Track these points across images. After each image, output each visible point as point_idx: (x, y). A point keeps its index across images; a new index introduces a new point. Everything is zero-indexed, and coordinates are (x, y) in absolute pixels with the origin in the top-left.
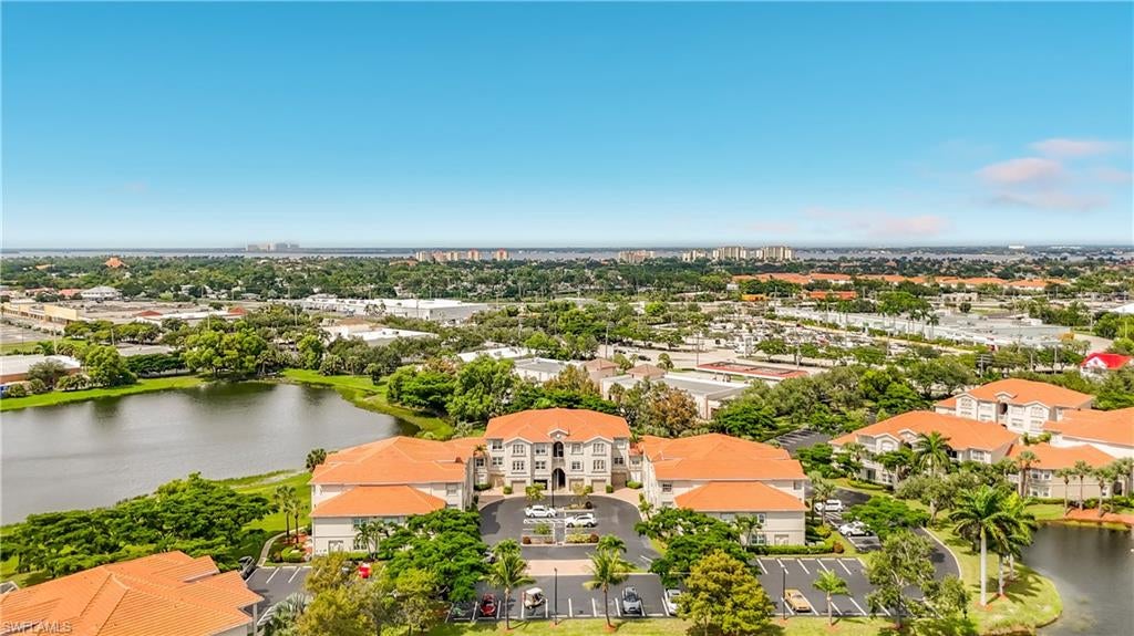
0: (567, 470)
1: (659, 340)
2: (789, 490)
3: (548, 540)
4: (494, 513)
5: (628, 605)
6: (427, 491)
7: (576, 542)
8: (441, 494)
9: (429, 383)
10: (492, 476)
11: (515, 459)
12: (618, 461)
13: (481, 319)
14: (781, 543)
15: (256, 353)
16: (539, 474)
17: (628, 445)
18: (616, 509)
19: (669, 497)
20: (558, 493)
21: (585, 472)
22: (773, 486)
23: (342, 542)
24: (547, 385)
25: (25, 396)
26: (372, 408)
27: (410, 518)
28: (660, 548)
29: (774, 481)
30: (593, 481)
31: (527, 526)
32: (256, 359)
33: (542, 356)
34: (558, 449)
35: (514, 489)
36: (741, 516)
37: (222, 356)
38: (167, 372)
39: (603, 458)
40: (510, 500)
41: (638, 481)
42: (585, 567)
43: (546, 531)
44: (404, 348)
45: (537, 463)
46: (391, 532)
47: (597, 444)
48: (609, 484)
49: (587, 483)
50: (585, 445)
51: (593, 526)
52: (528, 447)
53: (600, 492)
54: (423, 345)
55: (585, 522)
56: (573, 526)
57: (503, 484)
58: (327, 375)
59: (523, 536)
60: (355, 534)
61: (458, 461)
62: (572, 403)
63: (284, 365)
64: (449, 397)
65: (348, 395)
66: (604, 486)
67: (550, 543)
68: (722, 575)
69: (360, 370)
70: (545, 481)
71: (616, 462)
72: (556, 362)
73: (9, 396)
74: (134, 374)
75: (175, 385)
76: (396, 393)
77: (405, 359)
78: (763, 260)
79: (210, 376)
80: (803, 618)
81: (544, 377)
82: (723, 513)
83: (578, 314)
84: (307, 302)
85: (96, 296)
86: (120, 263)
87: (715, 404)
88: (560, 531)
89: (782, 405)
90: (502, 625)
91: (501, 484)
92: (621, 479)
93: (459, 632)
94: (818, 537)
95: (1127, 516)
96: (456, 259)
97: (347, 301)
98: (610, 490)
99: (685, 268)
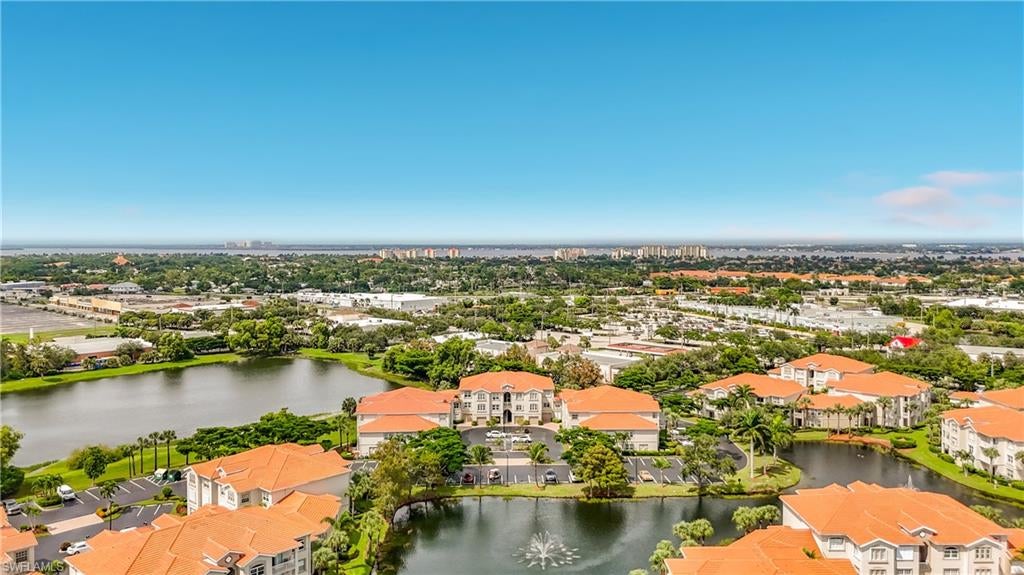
0: (513, 410)
2: (650, 418)
3: (501, 449)
4: (467, 436)
5: (549, 477)
6: (427, 418)
7: (519, 450)
8: (436, 420)
9: (414, 356)
10: (464, 415)
11: (479, 403)
12: (546, 405)
13: (443, 310)
14: (643, 450)
15: (280, 336)
16: (496, 413)
17: (553, 394)
18: (545, 433)
19: (576, 422)
20: (507, 425)
21: (525, 412)
22: (639, 416)
24: (498, 358)
25: (118, 367)
26: (372, 375)
27: (419, 433)
28: (568, 447)
29: (640, 413)
30: (530, 417)
31: (489, 442)
32: (280, 341)
33: (493, 338)
34: (507, 397)
35: (479, 423)
36: (618, 432)
37: (256, 338)
38: (214, 350)
39: (537, 403)
40: (478, 429)
41: (559, 418)
42: (526, 462)
43: (500, 444)
44: (391, 332)
45: (494, 406)
46: (408, 441)
47: (533, 394)
48: (540, 419)
49: (526, 418)
50: (525, 394)
51: (529, 441)
52: (488, 396)
53: (534, 424)
54: (403, 331)
55: (524, 440)
56: (517, 442)
58: (333, 352)
61: (445, 401)
62: (517, 368)
63: (299, 346)
64: (430, 366)
65: (352, 367)
66: (537, 420)
67: (503, 450)
68: (600, 456)
69: (358, 348)
70: (499, 418)
72: (504, 342)
73: (106, 367)
74: (192, 352)
75: (223, 360)
76: (386, 366)
77: (390, 341)
78: (680, 258)
79: (247, 353)
80: (648, 484)
81: (496, 353)
82: (608, 431)
83: (520, 306)
84: (299, 295)
85: (121, 290)
86: (126, 261)
87: (616, 371)
88: (509, 445)
89: (660, 371)
90: (477, 487)
91: (470, 420)
92: (548, 417)
93: (453, 490)
94: (667, 447)
95: (867, 438)
96: (414, 256)
97: (332, 295)
98: (541, 423)
99: (612, 265)
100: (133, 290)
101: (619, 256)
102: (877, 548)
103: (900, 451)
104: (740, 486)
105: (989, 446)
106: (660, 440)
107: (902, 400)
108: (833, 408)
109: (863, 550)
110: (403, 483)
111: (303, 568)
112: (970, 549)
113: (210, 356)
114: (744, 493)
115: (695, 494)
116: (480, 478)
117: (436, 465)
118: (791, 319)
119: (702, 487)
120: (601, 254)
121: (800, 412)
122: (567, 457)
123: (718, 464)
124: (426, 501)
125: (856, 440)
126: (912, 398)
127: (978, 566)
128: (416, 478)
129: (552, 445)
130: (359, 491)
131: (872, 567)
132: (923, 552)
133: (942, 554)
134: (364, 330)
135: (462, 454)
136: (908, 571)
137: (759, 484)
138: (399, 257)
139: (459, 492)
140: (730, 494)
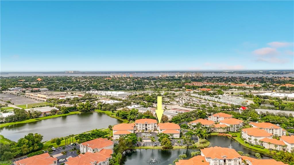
0: (147, 128)
1: (165, 103)
2: (178, 130)
4: (137, 134)
5: (155, 144)
6: (129, 131)
7: (149, 138)
8: (130, 131)
9: (124, 113)
10: (136, 129)
11: (140, 126)
12: (155, 127)
13: (130, 97)
14: (176, 138)
16: (143, 129)
17: (157, 124)
18: (155, 134)
19: (161, 132)
20: (146, 131)
21: (150, 128)
24: (144, 113)
26: (114, 117)
27: (127, 134)
28: (159, 138)
29: (176, 129)
31: (142, 136)
32: (90, 108)
33: (143, 107)
34: (146, 125)
35: (140, 131)
36: (171, 134)
38: (74, 110)
39: (153, 126)
40: (140, 133)
41: (158, 130)
42: (150, 141)
43: (145, 136)
44: (117, 105)
45: (143, 127)
46: (124, 136)
47: (152, 124)
49: (150, 130)
52: (142, 125)
53: (152, 131)
54: (120, 104)
55: (150, 135)
57: (138, 130)
58: (103, 111)
60: (119, 137)
61: (132, 127)
62: (148, 117)
64: (128, 116)
65: (108, 115)
66: (153, 130)
67: (145, 138)
68: (166, 140)
69: (109, 110)
72: (145, 108)
73: (49, 116)
74: (68, 111)
75: (76, 113)
76: (117, 115)
77: (117, 107)
78: (194, 77)
79: (82, 111)
80: (176, 146)
81: (144, 112)
82: (168, 134)
83: (149, 97)
84: (91, 92)
85: (43, 90)
86: (41, 79)
87: (172, 117)
88: (147, 136)
89: (182, 117)
90: (140, 147)
92: (155, 129)
93: (135, 148)
94: (182, 137)
95: (227, 134)
96: (120, 77)
97: (100, 92)
99: (175, 80)
100: (46, 90)
101: (178, 76)
102: (215, 160)
103: (233, 137)
104: (196, 146)
105: (250, 137)
106: (180, 135)
107: (236, 125)
108: (219, 127)
109: (213, 160)
110: (125, 147)
111: (107, 164)
112: (233, 160)
113: (73, 112)
114: (196, 148)
115: (186, 148)
116: (140, 145)
117: (131, 142)
118: (219, 100)
119: (188, 147)
120: (172, 76)
121: (213, 128)
122: (159, 140)
123: (191, 142)
124: (129, 150)
125: (225, 135)
126: (238, 125)
127: (235, 163)
128: (127, 145)
129: (156, 137)
130: (116, 148)
131: (215, 163)
132: (225, 161)
133: (228, 161)
134: (110, 104)
135: (137, 140)
136: (222, 164)
137: (200, 146)
138: (116, 77)
139: (136, 148)
140: (193, 148)
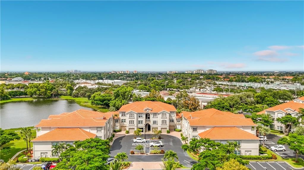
0: (151, 124)
2: (249, 131)
3: (142, 152)
4: (120, 141)
7: (154, 153)
8: (94, 132)
10: (122, 127)
11: (130, 119)
12: (172, 121)
14: (248, 154)
15: (51, 90)
16: (140, 126)
17: (175, 114)
18: (171, 139)
19: (196, 134)
20: (147, 133)
21: (158, 125)
22: (242, 129)
23: (47, 153)
27: (76, 142)
29: (243, 127)
30: (162, 128)
31: (134, 146)
32: (51, 92)
33: (145, 91)
34: (147, 116)
35: (130, 132)
36: (230, 142)
37: (39, 91)
39: (166, 119)
40: (128, 136)
41: (180, 129)
43: (141, 148)
45: (139, 121)
47: (163, 114)
48: (168, 129)
49: (159, 129)
50: (159, 114)
51: (162, 146)
52: (135, 115)
53: (164, 133)
55: (158, 144)
56: (153, 146)
57: (126, 130)
58: (74, 97)
59: (131, 150)
60: (52, 149)
61: (104, 118)
63: (61, 95)
64: (110, 101)
65: (79, 103)
66: (166, 130)
67: (143, 154)
69: (84, 95)
70: (142, 128)
71: (171, 121)
74: (10, 96)
76: (93, 102)
78: (208, 73)
82: (221, 141)
85: (16, 80)
86: (28, 73)
88: (147, 149)
91: (125, 130)
92: (173, 128)
98: (168, 132)
101: (188, 73)
113: (20, 98)
